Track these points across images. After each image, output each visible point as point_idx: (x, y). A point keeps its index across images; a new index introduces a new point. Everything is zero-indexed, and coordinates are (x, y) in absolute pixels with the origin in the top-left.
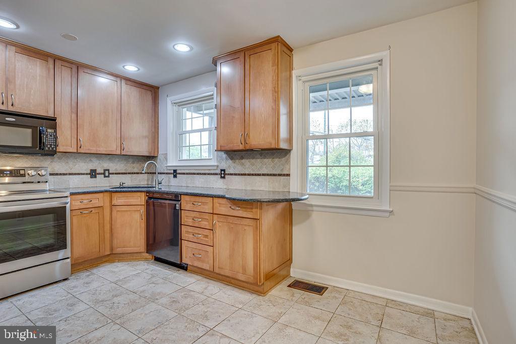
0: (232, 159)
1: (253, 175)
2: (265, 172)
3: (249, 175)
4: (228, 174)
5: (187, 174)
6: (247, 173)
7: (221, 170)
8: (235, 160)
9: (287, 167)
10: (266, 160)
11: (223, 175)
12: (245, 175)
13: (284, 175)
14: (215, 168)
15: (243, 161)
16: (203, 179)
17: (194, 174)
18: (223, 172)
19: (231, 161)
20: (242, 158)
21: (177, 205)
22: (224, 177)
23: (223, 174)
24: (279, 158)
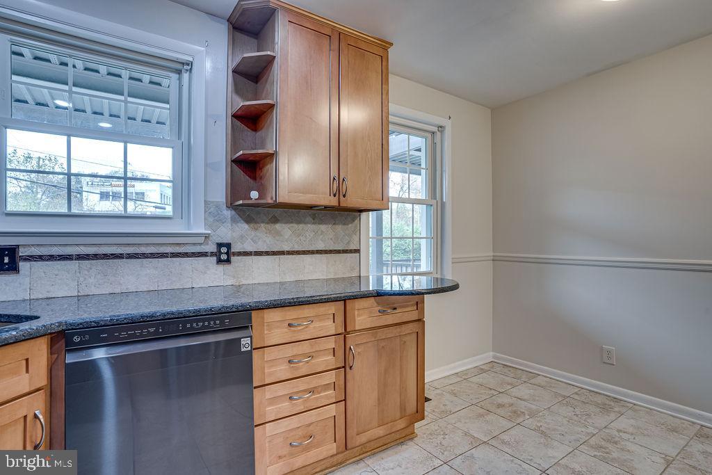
0: (249, 220)
1: (298, 253)
2: (321, 246)
3: (289, 253)
4: (240, 254)
5: (80, 257)
6: (286, 248)
7: (220, 245)
8: (256, 223)
9: (356, 238)
10: (323, 227)
11: (224, 257)
12: (282, 253)
13: (351, 251)
14: (202, 240)
15: (278, 226)
16: (156, 268)
17: (120, 256)
18: (224, 250)
19: (246, 226)
20: (275, 220)
21: (243, 341)
22: (228, 261)
23: (224, 254)
24: (344, 224)
